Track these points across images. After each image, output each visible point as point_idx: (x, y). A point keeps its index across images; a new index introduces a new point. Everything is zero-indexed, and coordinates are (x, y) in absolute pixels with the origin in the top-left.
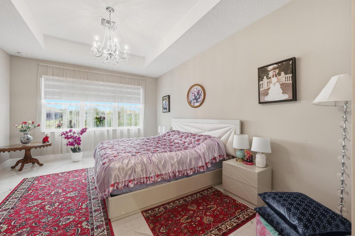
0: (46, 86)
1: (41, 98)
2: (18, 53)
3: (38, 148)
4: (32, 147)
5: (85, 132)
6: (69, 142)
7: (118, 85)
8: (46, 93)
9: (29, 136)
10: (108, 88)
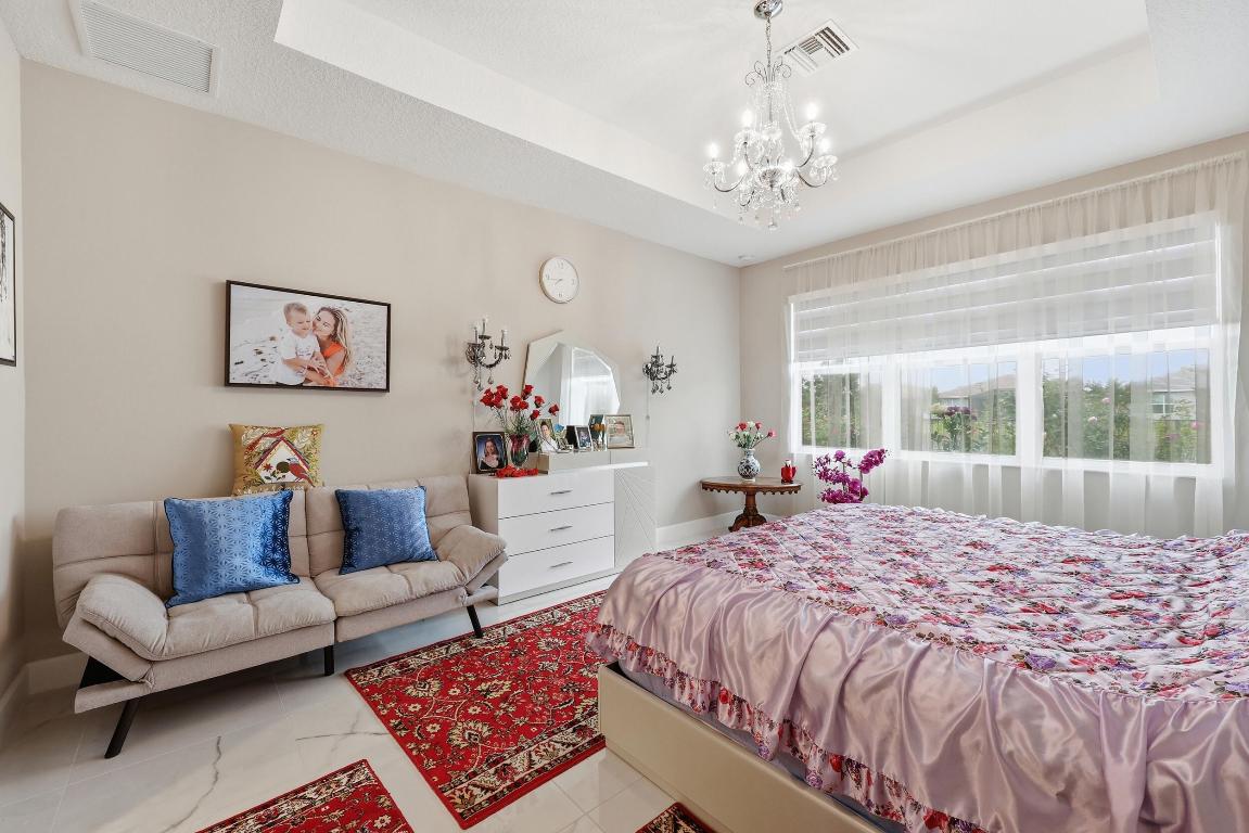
0: (803, 323)
1: (787, 361)
2: (740, 257)
3: (769, 494)
4: (758, 489)
5: (877, 463)
6: (829, 491)
7: (1033, 252)
8: (802, 343)
9: (752, 459)
10: (981, 283)
